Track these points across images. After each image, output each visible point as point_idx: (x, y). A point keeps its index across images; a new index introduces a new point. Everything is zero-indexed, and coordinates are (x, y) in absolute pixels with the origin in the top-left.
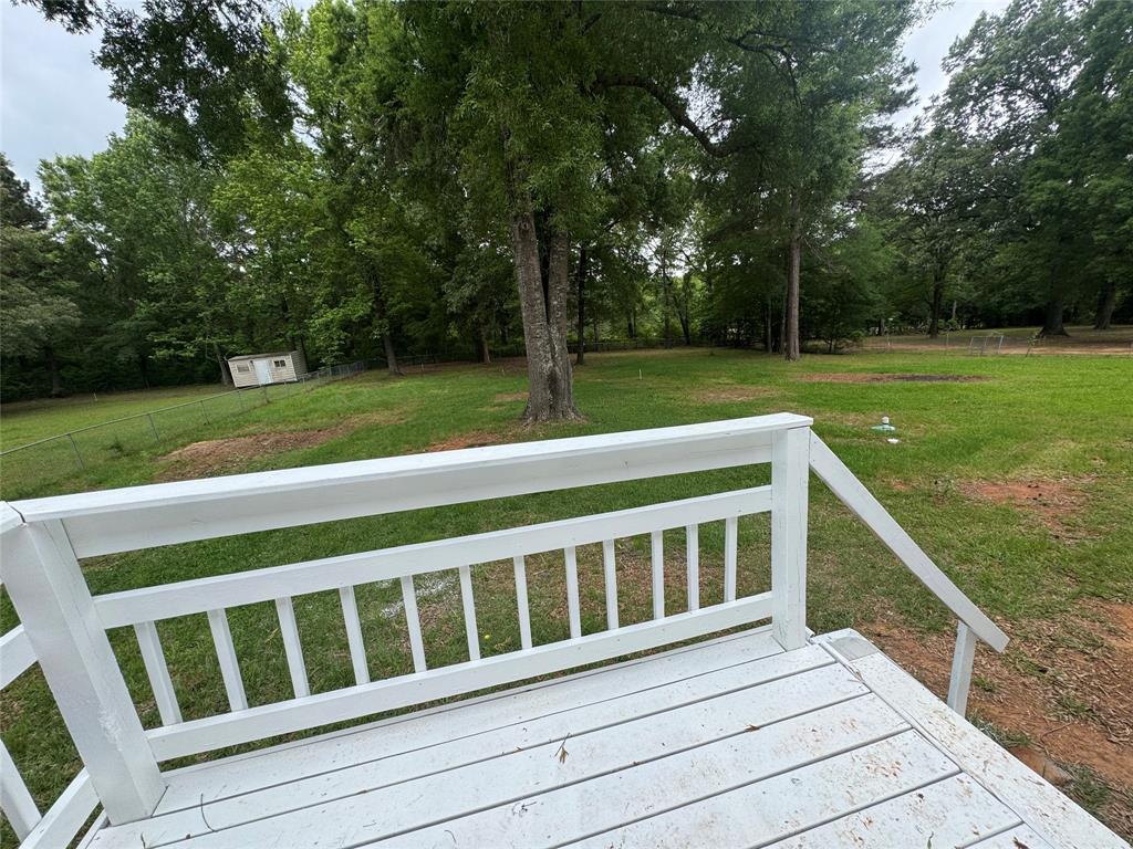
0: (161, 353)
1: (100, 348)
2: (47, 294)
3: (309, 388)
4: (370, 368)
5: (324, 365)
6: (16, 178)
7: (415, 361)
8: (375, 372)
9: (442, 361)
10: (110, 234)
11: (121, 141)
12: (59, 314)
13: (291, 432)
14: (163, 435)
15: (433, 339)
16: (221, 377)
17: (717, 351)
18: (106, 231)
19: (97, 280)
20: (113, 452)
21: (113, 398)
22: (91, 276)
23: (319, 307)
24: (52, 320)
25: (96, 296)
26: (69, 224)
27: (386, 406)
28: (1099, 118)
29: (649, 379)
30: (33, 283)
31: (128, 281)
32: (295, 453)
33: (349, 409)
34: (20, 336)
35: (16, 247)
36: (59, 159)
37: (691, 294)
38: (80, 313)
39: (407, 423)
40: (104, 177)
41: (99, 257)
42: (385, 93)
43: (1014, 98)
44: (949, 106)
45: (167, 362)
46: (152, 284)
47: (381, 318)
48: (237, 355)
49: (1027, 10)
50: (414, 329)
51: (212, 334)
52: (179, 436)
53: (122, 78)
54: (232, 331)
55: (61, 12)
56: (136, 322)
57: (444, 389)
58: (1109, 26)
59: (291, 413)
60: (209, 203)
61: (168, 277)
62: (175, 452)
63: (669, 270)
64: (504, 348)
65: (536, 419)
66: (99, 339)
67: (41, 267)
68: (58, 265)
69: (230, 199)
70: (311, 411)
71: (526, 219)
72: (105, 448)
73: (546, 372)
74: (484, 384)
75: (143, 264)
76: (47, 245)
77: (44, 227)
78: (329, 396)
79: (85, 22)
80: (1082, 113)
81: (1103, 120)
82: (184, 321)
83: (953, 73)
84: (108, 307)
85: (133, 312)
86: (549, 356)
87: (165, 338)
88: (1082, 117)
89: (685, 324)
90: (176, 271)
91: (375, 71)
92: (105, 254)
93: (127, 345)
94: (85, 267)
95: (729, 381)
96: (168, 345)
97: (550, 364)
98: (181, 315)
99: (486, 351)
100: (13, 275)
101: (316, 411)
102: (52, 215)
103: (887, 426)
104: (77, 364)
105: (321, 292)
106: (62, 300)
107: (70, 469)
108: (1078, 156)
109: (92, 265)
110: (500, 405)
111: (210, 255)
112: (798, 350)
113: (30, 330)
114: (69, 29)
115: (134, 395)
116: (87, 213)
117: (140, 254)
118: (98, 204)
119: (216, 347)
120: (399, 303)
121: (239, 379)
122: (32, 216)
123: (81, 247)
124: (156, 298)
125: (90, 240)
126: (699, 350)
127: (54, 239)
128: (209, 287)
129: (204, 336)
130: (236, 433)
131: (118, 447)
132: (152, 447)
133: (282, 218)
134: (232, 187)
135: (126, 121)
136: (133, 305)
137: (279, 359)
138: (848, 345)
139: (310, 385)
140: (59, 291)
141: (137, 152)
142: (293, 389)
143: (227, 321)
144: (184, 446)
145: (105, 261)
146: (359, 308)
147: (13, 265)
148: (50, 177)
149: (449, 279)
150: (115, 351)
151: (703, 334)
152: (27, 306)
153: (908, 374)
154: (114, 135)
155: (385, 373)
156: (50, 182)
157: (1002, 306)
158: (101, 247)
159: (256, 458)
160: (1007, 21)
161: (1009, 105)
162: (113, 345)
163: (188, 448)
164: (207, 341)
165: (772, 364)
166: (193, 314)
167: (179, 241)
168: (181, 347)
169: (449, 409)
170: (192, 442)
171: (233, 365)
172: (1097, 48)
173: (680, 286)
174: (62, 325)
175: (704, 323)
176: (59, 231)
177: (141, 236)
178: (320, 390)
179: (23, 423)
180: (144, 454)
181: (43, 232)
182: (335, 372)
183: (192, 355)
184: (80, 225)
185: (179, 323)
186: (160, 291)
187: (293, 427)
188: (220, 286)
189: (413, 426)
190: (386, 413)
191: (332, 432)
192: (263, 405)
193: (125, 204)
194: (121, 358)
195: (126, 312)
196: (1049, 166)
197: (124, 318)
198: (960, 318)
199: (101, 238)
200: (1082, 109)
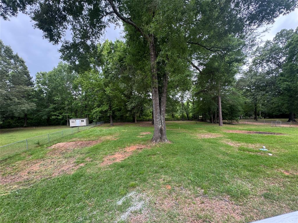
0: (53, 117)
1: (39, 115)
2: (30, 102)
3: (89, 128)
4: (105, 123)
5: (94, 122)
6: (30, 76)
7: (117, 122)
8: (106, 124)
9: (123, 122)
10: (48, 89)
11: (56, 69)
12: (31, 107)
13: (85, 141)
14: (51, 140)
15: (122, 116)
16: (67, 124)
17: (198, 122)
18: (47, 88)
19: (42, 99)
20: (37, 145)
21: (39, 128)
22: (41, 98)
23: (95, 107)
24: (29, 108)
25: (41, 103)
26: (39, 86)
27: (111, 134)
28: (295, 68)
29: (182, 129)
30: (27, 99)
31: (49, 100)
32: (86, 148)
33: (101, 135)
34: (20, 112)
35: (26, 91)
36: (41, 72)
37: (189, 107)
38: (36, 107)
39: (117, 140)
40: (50, 76)
41: (44, 94)
42: (121, 60)
43: (269, 64)
44: (253, 65)
45: (54, 119)
46: (55, 100)
47: (110, 111)
48: (72, 118)
49: (269, 45)
50: (117, 113)
51: (67, 113)
52: (55, 141)
53: (63, 54)
54: (72, 112)
55: (53, 41)
56: (49, 109)
57: (126, 130)
58: (292, 48)
59: (85, 135)
60: (73, 82)
61: (60, 99)
62: (53, 146)
63: (183, 101)
64: (140, 119)
65: (156, 141)
66: (39, 113)
67: (30, 95)
68: (34, 95)
69: (78, 81)
70: (90, 135)
71: (156, 88)
72: (35, 144)
73: (159, 128)
74: (136, 129)
75: (54, 96)
76: (33, 91)
77: (33, 87)
78: (95, 130)
79: (57, 43)
80: (290, 67)
81: (297, 68)
82: (61, 109)
83: (252, 58)
84: (43, 105)
85: (49, 107)
86: (160, 123)
87: (55, 113)
88: (290, 68)
89: (187, 115)
90: (62, 97)
91: (119, 55)
92: (46, 93)
93: (45, 115)
94: (40, 96)
95: (206, 131)
96: (55, 115)
97: (161, 126)
98: (60, 108)
99: (136, 120)
100: (23, 97)
101: (92, 135)
102: (36, 84)
103: (265, 149)
104: (32, 119)
105: (96, 104)
106: (33, 103)
107: (24, 149)
108: (291, 77)
109: (42, 95)
110: (142, 136)
111: (70, 94)
112: (222, 123)
113: (23, 110)
114: (53, 44)
115: (44, 128)
116: (44, 84)
117: (54, 93)
118: (47, 82)
119: (67, 116)
120: (115, 107)
121: (72, 124)
122: (31, 84)
123: (41, 91)
124: (55, 104)
125: (43, 90)
126: (192, 122)
127: (35, 89)
128: (69, 101)
129: (65, 113)
130: (70, 141)
131: (38, 143)
132: (47, 144)
133: (90, 86)
134: (79, 79)
135: (58, 65)
136: (49, 105)
137: (82, 120)
138: (234, 122)
139: (89, 127)
140: (32, 101)
141: (59, 71)
142: (85, 128)
143: (71, 110)
144: (56, 144)
145: (45, 95)
146: (105, 108)
147: (24, 95)
148: (38, 76)
149: (129, 101)
150: (42, 116)
151: (192, 117)
152: (24, 104)
153: (258, 132)
154: (54, 67)
155: (109, 124)
156: (38, 77)
157: (273, 113)
158: (45, 91)
159: (75, 149)
160: (265, 48)
161: (268, 65)
162: (42, 114)
163: (57, 144)
164: (66, 114)
165: (216, 127)
166: (63, 108)
167: (64, 90)
168: (58, 116)
169: (128, 136)
170: (58, 143)
171: (71, 121)
172: (290, 53)
173: (186, 105)
174: (31, 109)
175: (193, 115)
176: (36, 87)
177: (55, 89)
178: (92, 128)
179: (15, 134)
180: (45, 146)
181: (33, 88)
182: (96, 124)
183: (61, 118)
184: (41, 86)
185: (59, 110)
186: (57, 102)
187: (85, 139)
188: (71, 101)
189: (119, 141)
190: (111, 136)
191: (97, 142)
192: (78, 132)
193: (53, 82)
194: (43, 118)
195: (47, 107)
196: (284, 79)
197: (46, 108)
198: (262, 116)
199: (46, 89)
200: (290, 66)
